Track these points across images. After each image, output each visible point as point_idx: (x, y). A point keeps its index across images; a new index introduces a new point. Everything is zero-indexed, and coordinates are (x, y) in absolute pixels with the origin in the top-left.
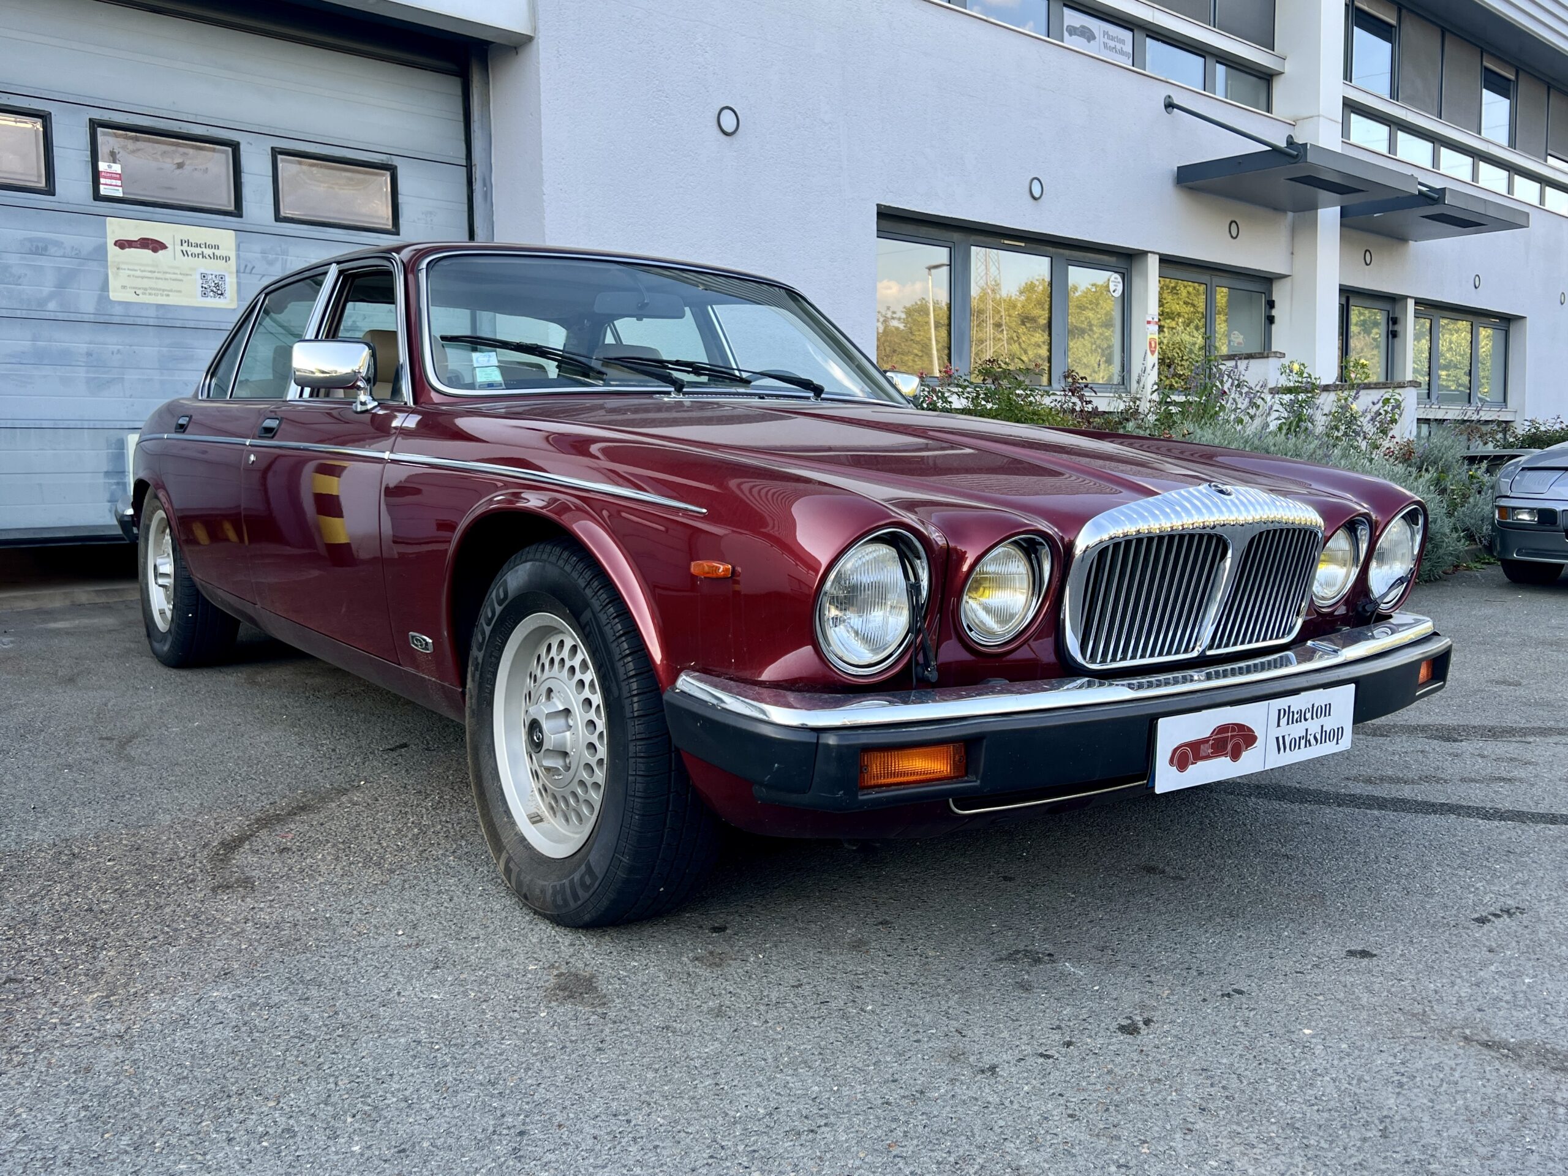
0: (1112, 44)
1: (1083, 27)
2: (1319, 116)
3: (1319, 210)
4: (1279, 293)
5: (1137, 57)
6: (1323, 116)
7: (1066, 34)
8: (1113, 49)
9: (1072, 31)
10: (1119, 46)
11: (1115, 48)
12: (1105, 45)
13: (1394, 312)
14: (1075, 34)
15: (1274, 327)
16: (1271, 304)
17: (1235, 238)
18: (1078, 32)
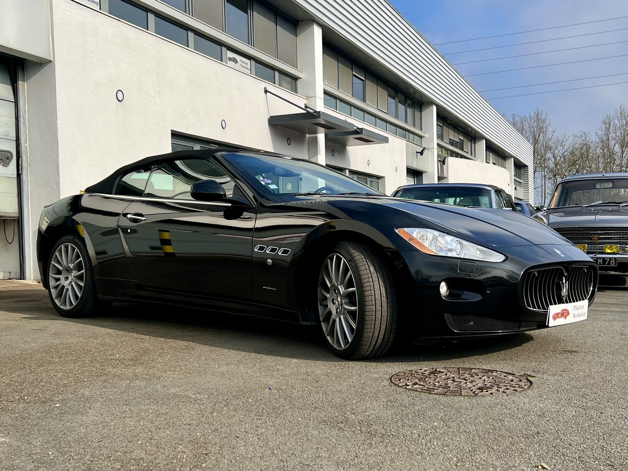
1: (234, 58)
2: (316, 96)
3: (318, 134)
5: (252, 70)
7: (228, 60)
9: (230, 59)
10: (246, 66)
12: (241, 65)
14: (231, 61)
17: (289, 145)
18: (232, 60)
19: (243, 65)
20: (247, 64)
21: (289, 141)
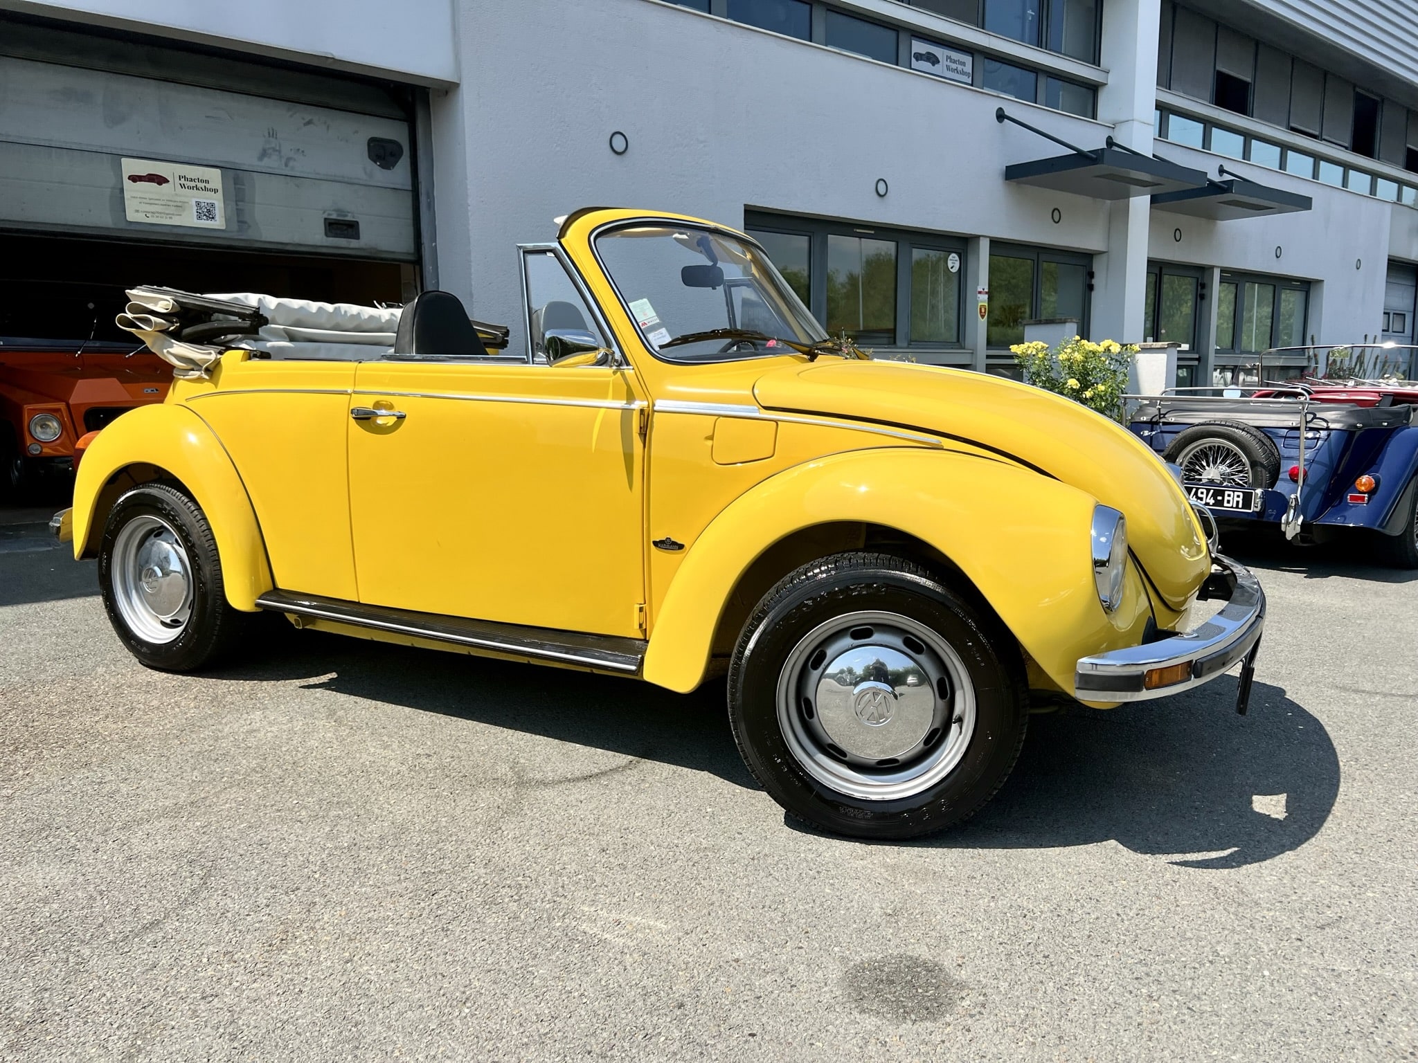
1: (928, 53)
2: (1133, 120)
3: (1131, 199)
4: (1098, 267)
5: (975, 74)
6: (1138, 122)
7: (913, 59)
8: (954, 70)
9: (919, 57)
10: (960, 68)
11: (957, 69)
12: (949, 66)
13: (1203, 278)
14: (921, 60)
15: (1094, 294)
16: (1091, 275)
17: (1058, 222)
18: (923, 57)
19: (954, 66)
20: (963, 64)
21: (1056, 215)
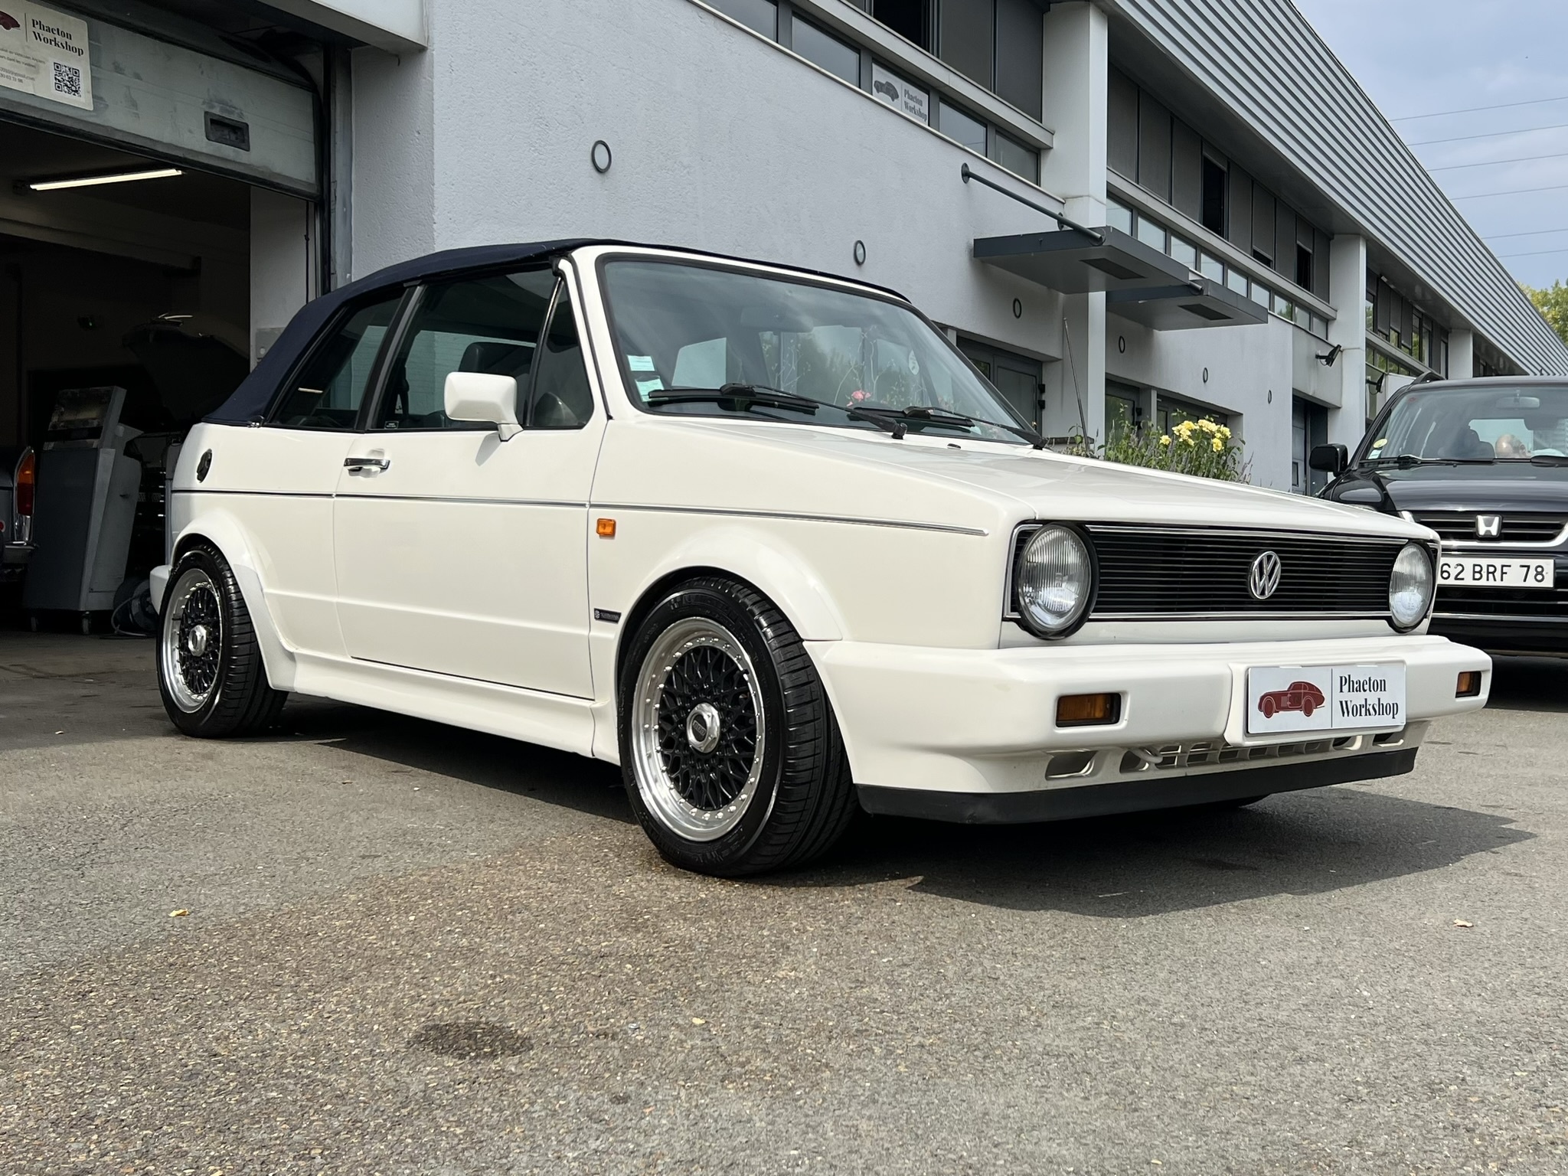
0: (912, 104)
1: (887, 83)
2: (1088, 196)
3: (1090, 294)
4: (1049, 378)
5: (932, 118)
6: (1094, 198)
7: (874, 90)
8: (912, 109)
9: (879, 87)
10: (917, 107)
11: (914, 108)
12: (906, 104)
13: (1138, 404)
14: (882, 91)
15: (1044, 412)
16: (1042, 389)
17: (1018, 317)
18: (884, 88)
20: (920, 103)
21: (1017, 307)
